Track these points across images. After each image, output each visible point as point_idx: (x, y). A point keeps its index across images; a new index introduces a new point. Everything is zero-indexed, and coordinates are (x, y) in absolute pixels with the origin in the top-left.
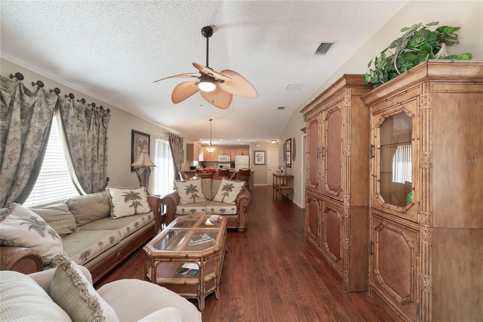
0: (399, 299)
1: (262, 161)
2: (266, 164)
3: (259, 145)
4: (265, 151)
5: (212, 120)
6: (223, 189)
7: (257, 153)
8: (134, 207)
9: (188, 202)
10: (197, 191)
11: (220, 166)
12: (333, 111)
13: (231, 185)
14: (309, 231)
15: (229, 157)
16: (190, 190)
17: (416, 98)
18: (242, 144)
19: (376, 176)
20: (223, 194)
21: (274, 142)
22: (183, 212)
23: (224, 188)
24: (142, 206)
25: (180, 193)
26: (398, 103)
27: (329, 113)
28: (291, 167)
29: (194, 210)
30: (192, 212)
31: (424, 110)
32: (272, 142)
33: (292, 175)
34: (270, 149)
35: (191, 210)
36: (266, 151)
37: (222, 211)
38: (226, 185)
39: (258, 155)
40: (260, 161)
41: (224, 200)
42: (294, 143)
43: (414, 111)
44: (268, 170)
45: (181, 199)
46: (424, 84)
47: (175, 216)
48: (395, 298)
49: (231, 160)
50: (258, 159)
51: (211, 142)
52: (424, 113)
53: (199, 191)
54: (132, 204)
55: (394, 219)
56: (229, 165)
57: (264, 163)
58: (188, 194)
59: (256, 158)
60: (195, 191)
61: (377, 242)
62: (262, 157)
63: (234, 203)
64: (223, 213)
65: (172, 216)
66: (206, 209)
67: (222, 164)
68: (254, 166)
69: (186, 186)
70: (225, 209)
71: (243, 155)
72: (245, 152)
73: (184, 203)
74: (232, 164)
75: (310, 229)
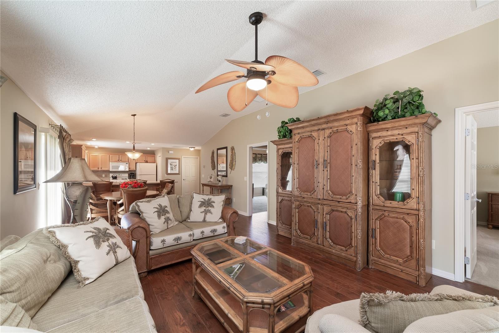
0: (401, 260)
1: (176, 170)
2: (181, 174)
3: (173, 151)
4: (179, 159)
5: (135, 115)
6: (200, 206)
7: (170, 161)
8: (113, 254)
9: (162, 230)
10: (168, 212)
11: (113, 177)
12: (338, 131)
13: (209, 200)
14: (299, 233)
15: (128, 165)
16: (160, 213)
17: (415, 133)
18: (149, 149)
19: (377, 183)
20: (203, 212)
21: (192, 149)
22: (164, 244)
23: (201, 204)
24: (121, 248)
25: (149, 218)
26: (399, 134)
27: (333, 132)
28: (226, 176)
29: (179, 238)
30: (177, 241)
31: (421, 142)
32: (190, 148)
33: (229, 184)
34: (185, 156)
35: (175, 239)
36: (181, 159)
37: (214, 232)
38: (203, 200)
39: (172, 163)
40: (174, 170)
41: (206, 219)
42: (232, 152)
43: (414, 141)
44: (183, 180)
45: (150, 226)
46: (421, 126)
47: (149, 253)
48: (397, 261)
49: (129, 168)
50: (171, 167)
51: (134, 146)
52: (421, 143)
53: (170, 213)
54: (109, 248)
55: (395, 210)
56: (127, 175)
57: (178, 173)
58: (160, 218)
59: (169, 166)
60: (166, 212)
61: (378, 228)
62: (176, 166)
63: (221, 220)
64: (214, 234)
65: (146, 254)
66: (193, 233)
67: (116, 174)
68: (166, 175)
69: (155, 208)
70: (216, 229)
71: (147, 163)
72: (149, 159)
73: (158, 231)
74: (131, 174)
75: (299, 232)
